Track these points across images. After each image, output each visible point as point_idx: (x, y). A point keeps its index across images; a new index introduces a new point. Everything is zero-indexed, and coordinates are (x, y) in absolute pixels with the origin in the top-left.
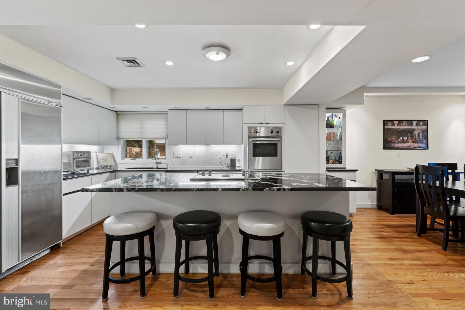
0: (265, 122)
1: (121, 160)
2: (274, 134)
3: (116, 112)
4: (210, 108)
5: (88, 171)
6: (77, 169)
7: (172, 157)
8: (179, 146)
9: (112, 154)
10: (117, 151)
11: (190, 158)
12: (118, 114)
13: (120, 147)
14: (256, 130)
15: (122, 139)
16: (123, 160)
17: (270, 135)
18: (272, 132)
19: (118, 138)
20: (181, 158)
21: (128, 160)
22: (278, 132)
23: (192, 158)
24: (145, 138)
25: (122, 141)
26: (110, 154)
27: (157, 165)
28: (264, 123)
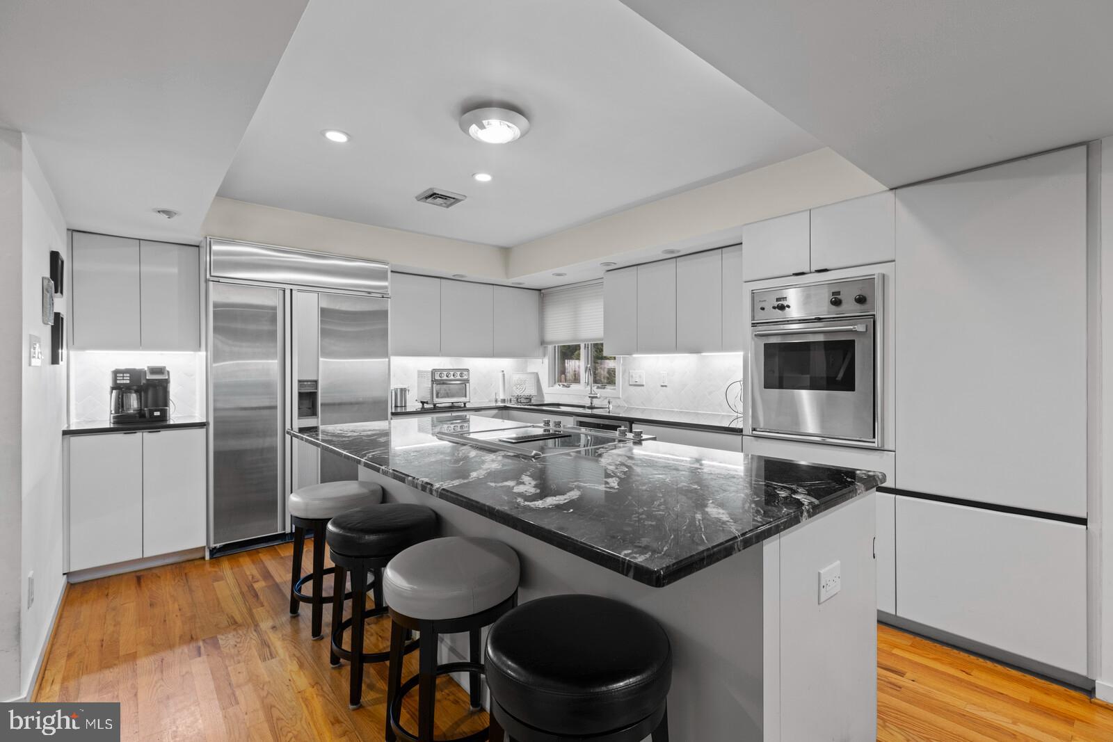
0: (813, 269)
1: (549, 386)
2: (850, 307)
3: (540, 290)
4: (678, 251)
5: (465, 404)
6: (437, 400)
7: (627, 383)
8: (634, 356)
9: (537, 373)
10: (542, 366)
11: (662, 386)
12: (542, 295)
13: (546, 361)
14: (778, 300)
15: (550, 343)
16: (552, 386)
17: (833, 312)
18: (836, 302)
19: (543, 343)
20: (643, 385)
21: (558, 388)
22: (861, 300)
23: (666, 386)
24: (582, 341)
25: (550, 348)
26: (533, 373)
27: (592, 400)
28: (811, 273)
